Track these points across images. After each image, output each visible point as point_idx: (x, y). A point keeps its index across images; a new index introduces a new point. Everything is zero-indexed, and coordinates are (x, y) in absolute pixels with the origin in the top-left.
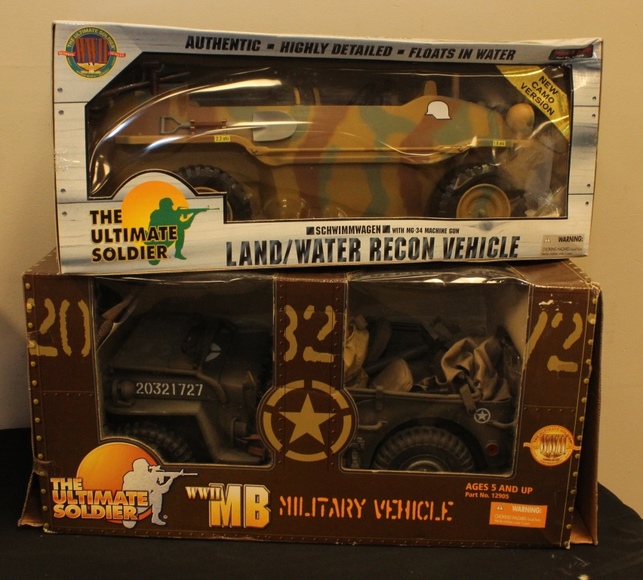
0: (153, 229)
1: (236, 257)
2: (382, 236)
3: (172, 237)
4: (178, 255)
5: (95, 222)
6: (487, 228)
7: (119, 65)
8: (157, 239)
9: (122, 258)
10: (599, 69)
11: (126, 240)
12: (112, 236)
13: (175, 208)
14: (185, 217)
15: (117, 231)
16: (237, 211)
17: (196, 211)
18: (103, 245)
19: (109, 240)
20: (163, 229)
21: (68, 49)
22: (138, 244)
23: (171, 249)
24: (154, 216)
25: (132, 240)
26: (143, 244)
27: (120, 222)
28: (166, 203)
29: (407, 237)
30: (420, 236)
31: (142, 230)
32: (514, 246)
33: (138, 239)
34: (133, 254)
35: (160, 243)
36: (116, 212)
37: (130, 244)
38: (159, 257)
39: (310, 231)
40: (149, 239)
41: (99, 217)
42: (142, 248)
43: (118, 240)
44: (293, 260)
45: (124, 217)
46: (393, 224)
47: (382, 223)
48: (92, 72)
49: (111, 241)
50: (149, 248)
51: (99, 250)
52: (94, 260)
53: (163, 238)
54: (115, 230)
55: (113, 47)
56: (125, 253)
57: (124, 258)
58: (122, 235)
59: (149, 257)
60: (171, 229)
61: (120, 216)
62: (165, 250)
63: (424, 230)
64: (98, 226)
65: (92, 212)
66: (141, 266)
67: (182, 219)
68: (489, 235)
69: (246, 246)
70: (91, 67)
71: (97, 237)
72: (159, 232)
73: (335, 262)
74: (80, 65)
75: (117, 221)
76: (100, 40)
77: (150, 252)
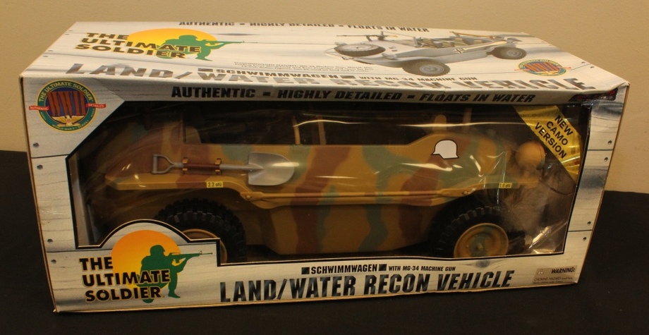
0: (144, 273)
1: (230, 294)
2: (378, 274)
3: (164, 280)
4: (172, 294)
5: (85, 268)
6: (483, 265)
7: (99, 117)
8: (150, 281)
9: (115, 298)
10: (620, 113)
11: (118, 282)
12: (104, 280)
13: (166, 254)
14: (177, 262)
15: (109, 276)
16: (231, 253)
17: (189, 256)
18: (95, 288)
19: (100, 283)
20: (155, 273)
21: (40, 104)
22: (131, 286)
23: (165, 289)
24: (146, 262)
25: (124, 282)
26: (136, 286)
27: (111, 267)
28: (157, 250)
29: (403, 274)
30: (416, 273)
31: (133, 274)
32: (508, 278)
33: (130, 282)
34: (126, 295)
35: (153, 284)
36: (106, 259)
37: (122, 286)
38: (153, 296)
39: (305, 271)
40: (142, 281)
41: (89, 265)
42: (136, 290)
43: (110, 283)
44: (287, 296)
45: (114, 263)
46: (390, 262)
47: (379, 262)
48: (69, 124)
49: (103, 284)
50: (142, 290)
51: (92, 292)
52: (88, 300)
53: (156, 280)
54: (106, 275)
55: (90, 98)
56: (118, 293)
57: (118, 298)
58: (113, 279)
59: (143, 296)
60: (163, 272)
61: (111, 263)
62: (158, 290)
63: (420, 268)
64: (89, 272)
65: (81, 260)
66: (137, 305)
67: (174, 263)
68: (483, 271)
69: (240, 285)
70: (69, 120)
71: (89, 281)
72: (150, 275)
73: (329, 297)
74: (55, 118)
75: (107, 267)
76: (76, 93)
77: (143, 293)
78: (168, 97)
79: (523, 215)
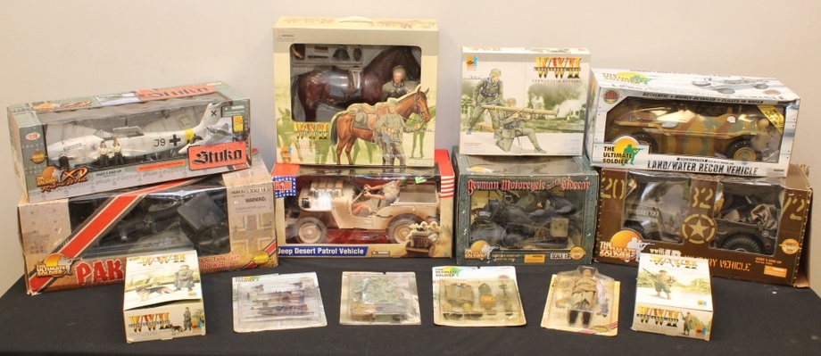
0: (624, 154)
1: (651, 166)
2: (704, 163)
3: (630, 157)
4: (632, 163)
5: (605, 150)
6: (745, 164)
7: (620, 100)
8: (625, 157)
10: (798, 109)
11: (615, 157)
12: (610, 155)
13: (632, 148)
15: (612, 154)
16: (654, 150)
17: (639, 149)
18: (607, 158)
20: (627, 154)
21: (604, 95)
22: (618, 159)
23: (629, 161)
24: (625, 150)
25: (617, 157)
26: (620, 159)
27: (614, 151)
28: (630, 146)
29: (714, 164)
30: (719, 165)
31: (620, 154)
32: (755, 171)
33: (619, 157)
34: (616, 161)
35: (626, 159)
36: (613, 147)
38: (625, 163)
39: (678, 159)
40: (622, 157)
41: (607, 149)
43: (612, 156)
44: (671, 168)
46: (709, 159)
47: (705, 158)
49: (610, 157)
50: (622, 160)
51: (605, 159)
52: (604, 162)
53: (627, 157)
55: (617, 95)
56: (614, 161)
57: (613, 163)
59: (622, 163)
60: (630, 154)
61: (614, 149)
62: (627, 161)
63: (720, 162)
64: (606, 152)
65: (605, 147)
66: (619, 166)
67: (634, 151)
68: (745, 166)
69: (655, 162)
70: (611, 101)
71: (605, 155)
73: (686, 170)
74: (607, 99)
75: (612, 150)
76: (614, 92)
78: (641, 96)
79: (759, 145)
